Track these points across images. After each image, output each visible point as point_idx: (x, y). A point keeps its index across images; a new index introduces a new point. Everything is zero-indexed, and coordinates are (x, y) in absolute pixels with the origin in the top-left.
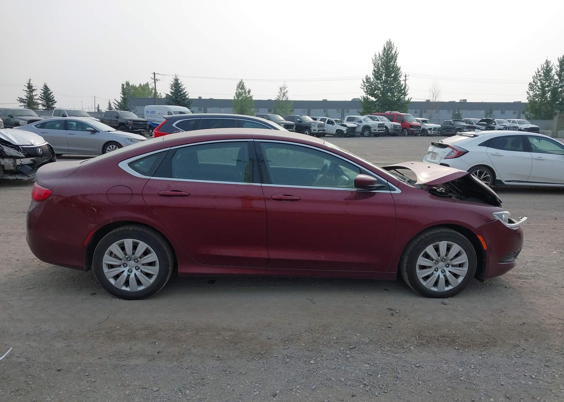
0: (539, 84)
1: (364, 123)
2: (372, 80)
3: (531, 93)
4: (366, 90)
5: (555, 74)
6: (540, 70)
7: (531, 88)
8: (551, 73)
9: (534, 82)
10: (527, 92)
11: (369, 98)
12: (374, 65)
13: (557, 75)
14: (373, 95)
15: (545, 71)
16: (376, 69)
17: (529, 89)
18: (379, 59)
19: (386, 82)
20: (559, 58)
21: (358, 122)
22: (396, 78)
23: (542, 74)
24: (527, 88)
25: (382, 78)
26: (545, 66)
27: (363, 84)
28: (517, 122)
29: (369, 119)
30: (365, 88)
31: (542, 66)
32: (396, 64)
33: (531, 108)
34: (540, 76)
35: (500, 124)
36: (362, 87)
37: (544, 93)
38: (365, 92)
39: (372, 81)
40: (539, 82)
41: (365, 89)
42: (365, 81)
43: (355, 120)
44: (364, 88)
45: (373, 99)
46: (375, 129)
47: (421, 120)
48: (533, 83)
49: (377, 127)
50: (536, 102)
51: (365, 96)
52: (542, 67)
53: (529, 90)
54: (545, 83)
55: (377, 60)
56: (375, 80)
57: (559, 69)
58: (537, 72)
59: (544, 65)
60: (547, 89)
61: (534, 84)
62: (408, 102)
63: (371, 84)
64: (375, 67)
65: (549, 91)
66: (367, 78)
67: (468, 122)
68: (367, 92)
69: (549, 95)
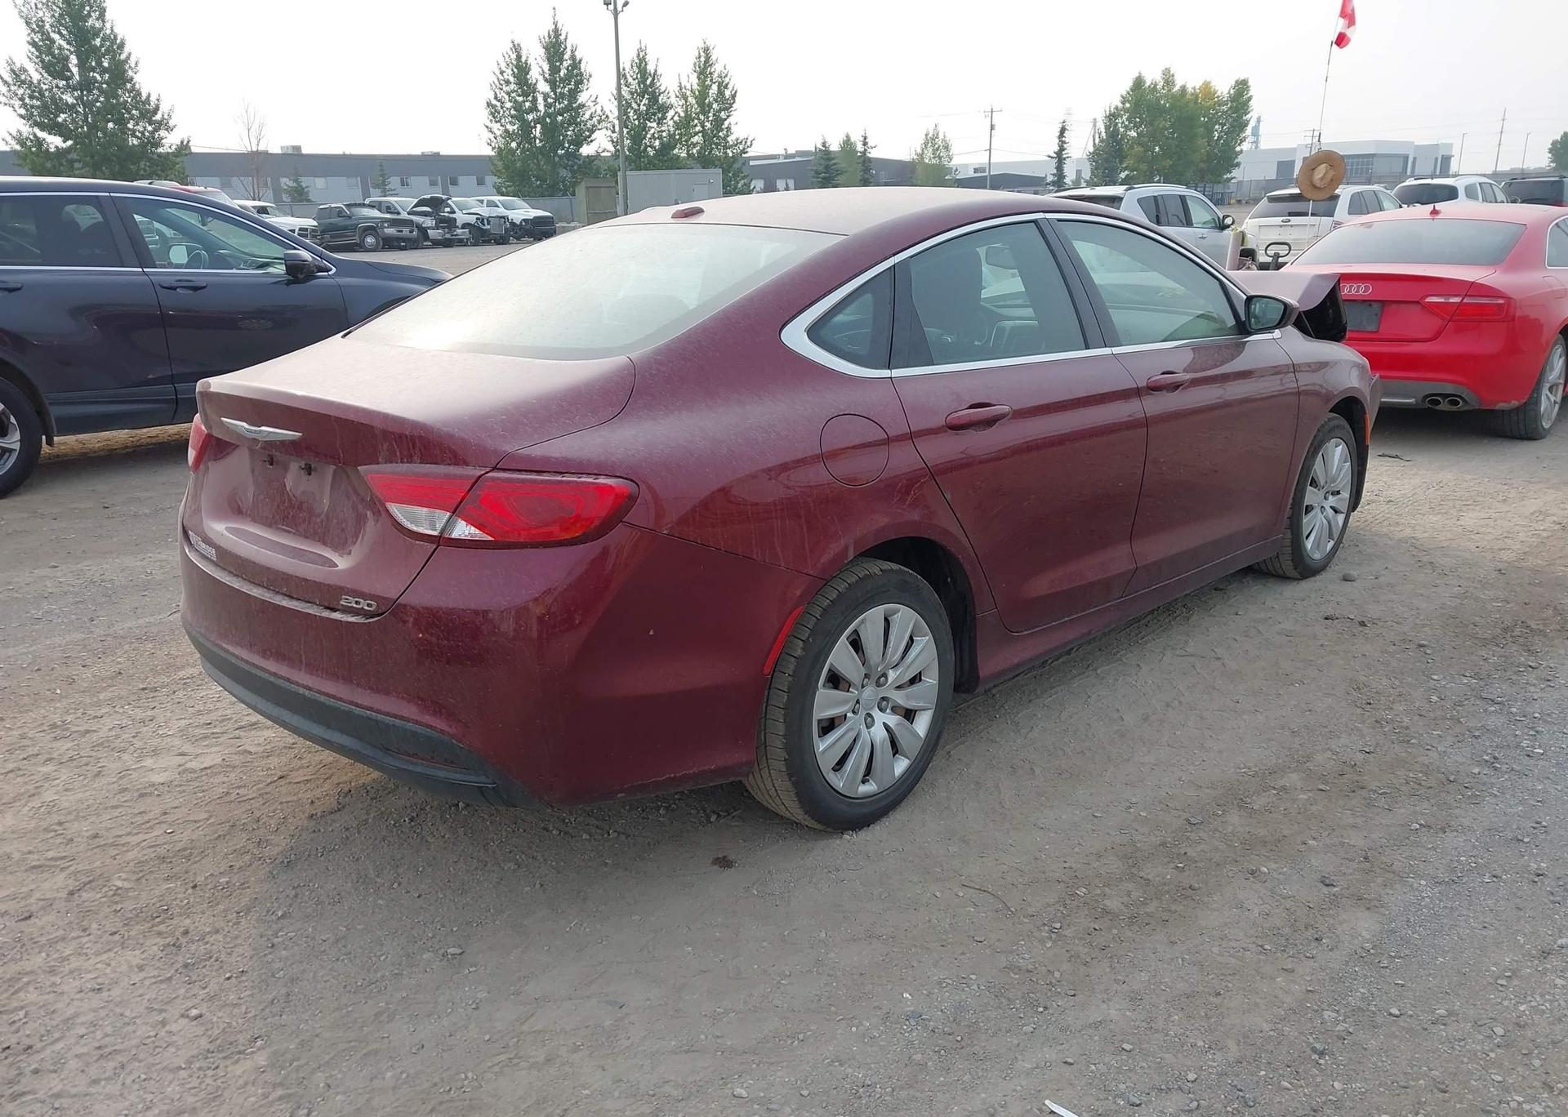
0: (509, 105)
2: (36, 77)
3: (497, 128)
4: (23, 111)
5: (541, 78)
6: (504, 69)
7: (492, 114)
8: (528, 76)
9: (496, 98)
10: (487, 127)
11: (44, 140)
12: (28, 23)
13: (546, 80)
14: (55, 128)
15: (515, 70)
16: (37, 40)
17: (491, 117)
18: (40, 6)
19: (86, 85)
20: (542, 37)
22: (119, 75)
23: (512, 79)
24: (484, 115)
25: (70, 71)
26: (514, 56)
28: (500, 205)
30: (17, 103)
31: (507, 56)
32: (112, 27)
33: (506, 167)
34: (508, 82)
35: (464, 212)
37: (526, 128)
38: (21, 116)
39: (35, 82)
40: (507, 97)
41: (17, 107)
42: (9, 78)
44: (12, 102)
45: (54, 142)
47: (253, 207)
48: (494, 102)
50: (513, 151)
51: (26, 129)
52: (507, 59)
53: (491, 120)
54: (524, 102)
55: (33, 7)
56: (46, 75)
57: (546, 67)
58: (498, 72)
59: (510, 53)
60: (530, 117)
61: (498, 104)
62: (183, 148)
63: (35, 91)
64: (33, 30)
65: (537, 121)
66: (13, 71)
67: (384, 208)
68: (27, 117)
69: (537, 131)
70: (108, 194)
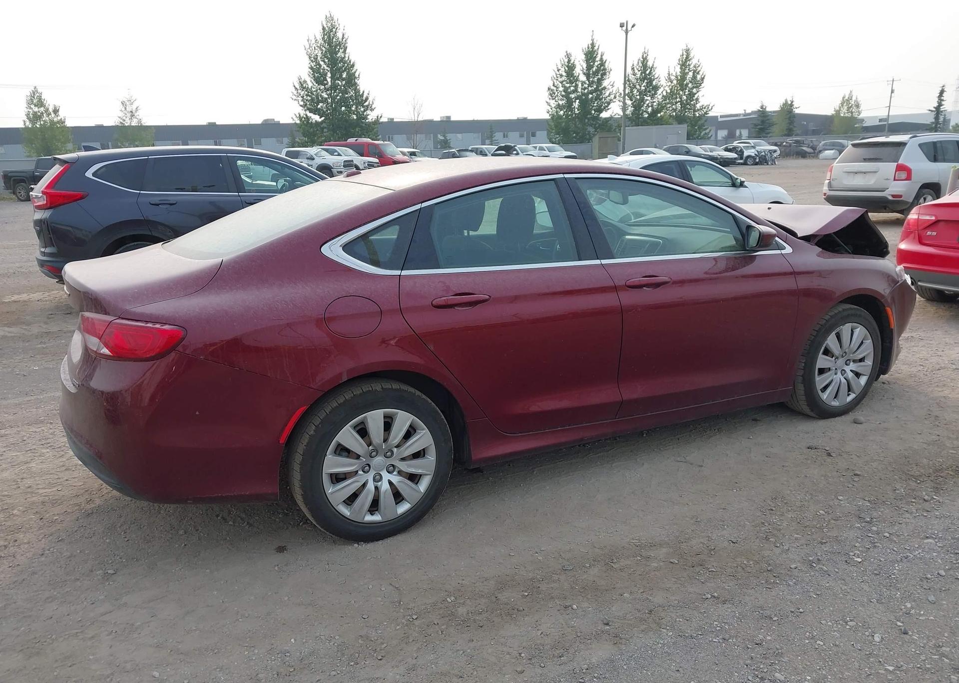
0: (561, 89)
1: (318, 161)
2: (310, 84)
3: (553, 103)
4: (302, 103)
5: (581, 72)
6: (560, 68)
7: (551, 95)
8: (574, 72)
9: (554, 85)
10: (547, 102)
11: (311, 117)
12: (310, 58)
13: (584, 74)
14: (315, 111)
15: (567, 68)
16: (313, 66)
17: (550, 97)
18: (316, 48)
19: (334, 87)
20: (584, 48)
21: (308, 158)
22: (351, 81)
23: (564, 74)
24: (546, 95)
25: (326, 80)
26: (566, 60)
27: (295, 92)
28: (546, 149)
29: (324, 153)
30: (300, 99)
31: (562, 61)
32: (349, 56)
33: (556, 126)
34: (561, 76)
35: (524, 154)
36: (294, 97)
37: (570, 102)
38: (301, 106)
39: (310, 87)
40: (560, 85)
41: (300, 101)
42: (298, 86)
43: (300, 157)
44: (298, 98)
45: (316, 118)
46: (339, 170)
47: (408, 152)
48: (553, 88)
49: (342, 167)
50: (560, 117)
51: (302, 113)
52: (563, 62)
53: (550, 99)
54: (570, 87)
55: (314, 49)
56: (315, 84)
57: (585, 66)
58: (556, 70)
59: (564, 58)
60: (573, 96)
61: (555, 88)
62: (377, 122)
63: (309, 91)
64: (312, 61)
65: (576, 98)
66: (300, 82)
67: (479, 152)
68: (304, 106)
69: (576, 104)
70: (226, 155)
